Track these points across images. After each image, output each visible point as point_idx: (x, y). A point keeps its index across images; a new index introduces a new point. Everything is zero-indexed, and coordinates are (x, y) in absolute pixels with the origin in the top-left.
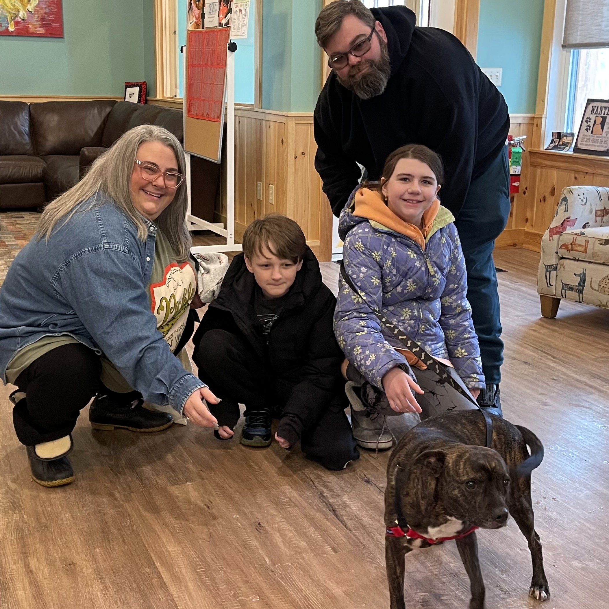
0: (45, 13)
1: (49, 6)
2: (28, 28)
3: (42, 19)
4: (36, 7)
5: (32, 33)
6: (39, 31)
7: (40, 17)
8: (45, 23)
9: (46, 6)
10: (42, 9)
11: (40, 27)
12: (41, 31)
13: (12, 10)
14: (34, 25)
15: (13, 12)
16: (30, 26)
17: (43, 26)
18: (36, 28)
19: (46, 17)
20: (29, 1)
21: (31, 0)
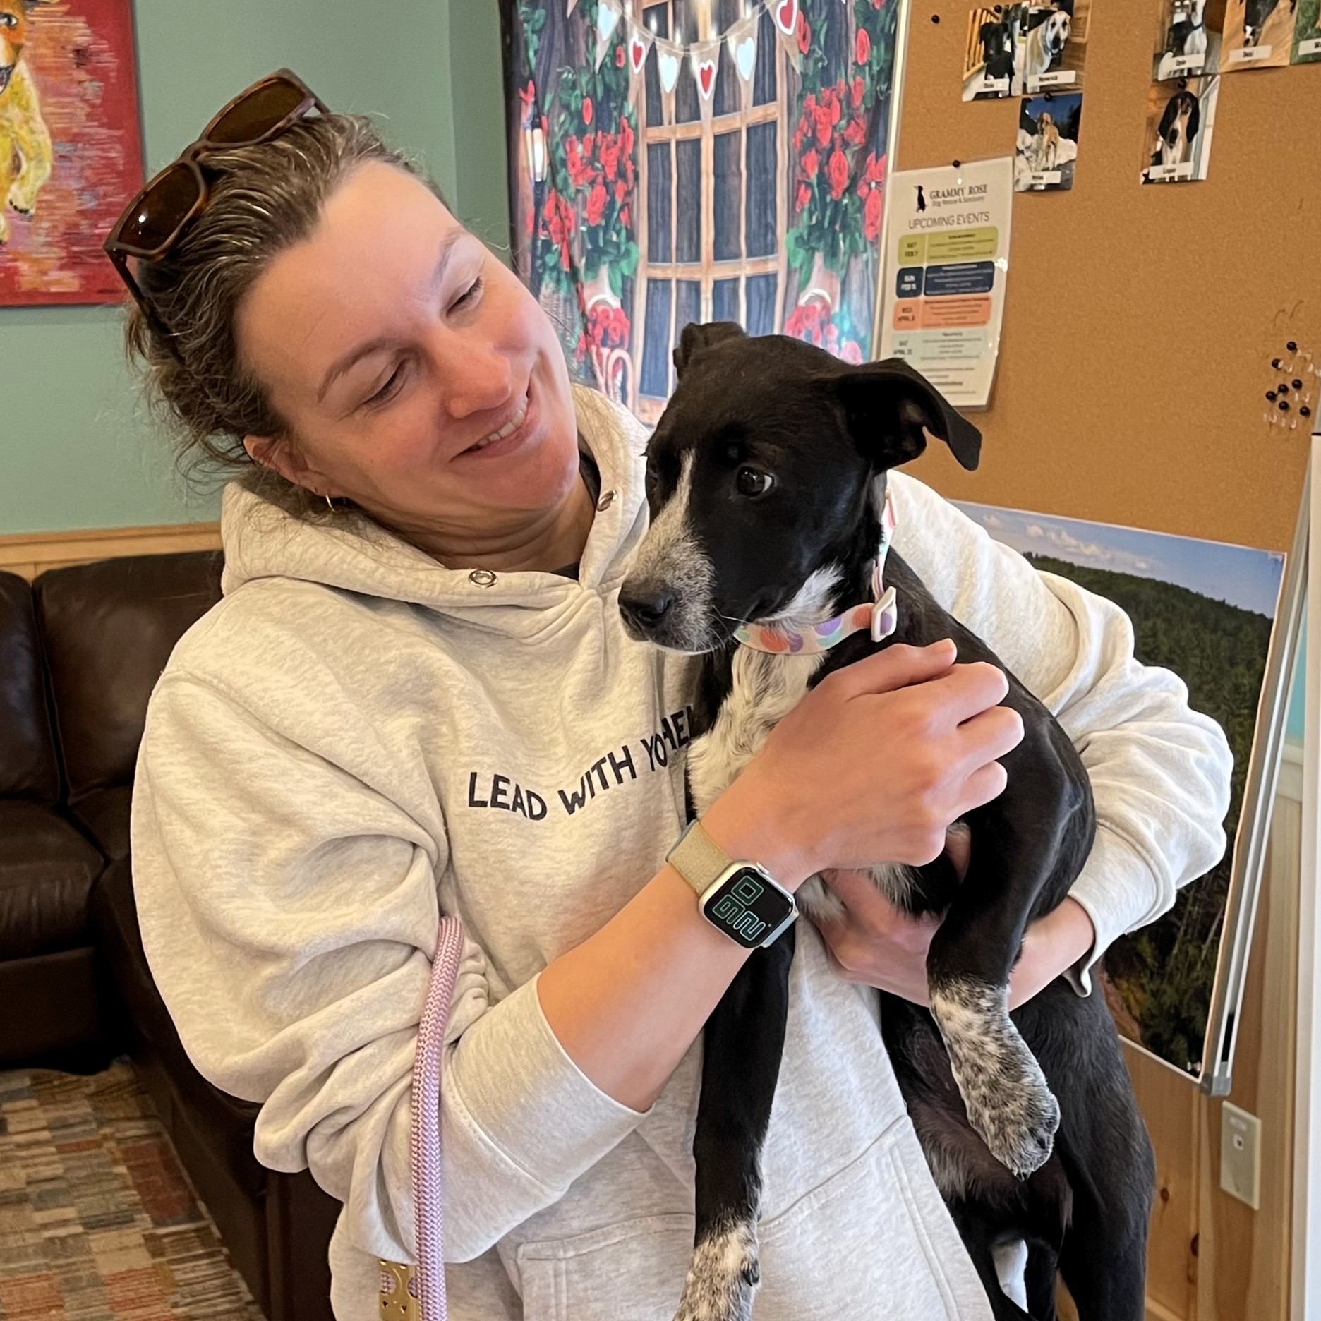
0: (83, 213)
1: (95, 185)
2: (12, 274)
3: (70, 236)
5: (32, 294)
6: (58, 282)
7: (62, 229)
8: (79, 251)
9: (83, 184)
10: (65, 196)
11: (62, 268)
12: (68, 281)
14: (36, 261)
16: (23, 266)
17: (72, 262)
18: (44, 273)
19: (84, 227)
20: (17, 167)
21: (24, 166)
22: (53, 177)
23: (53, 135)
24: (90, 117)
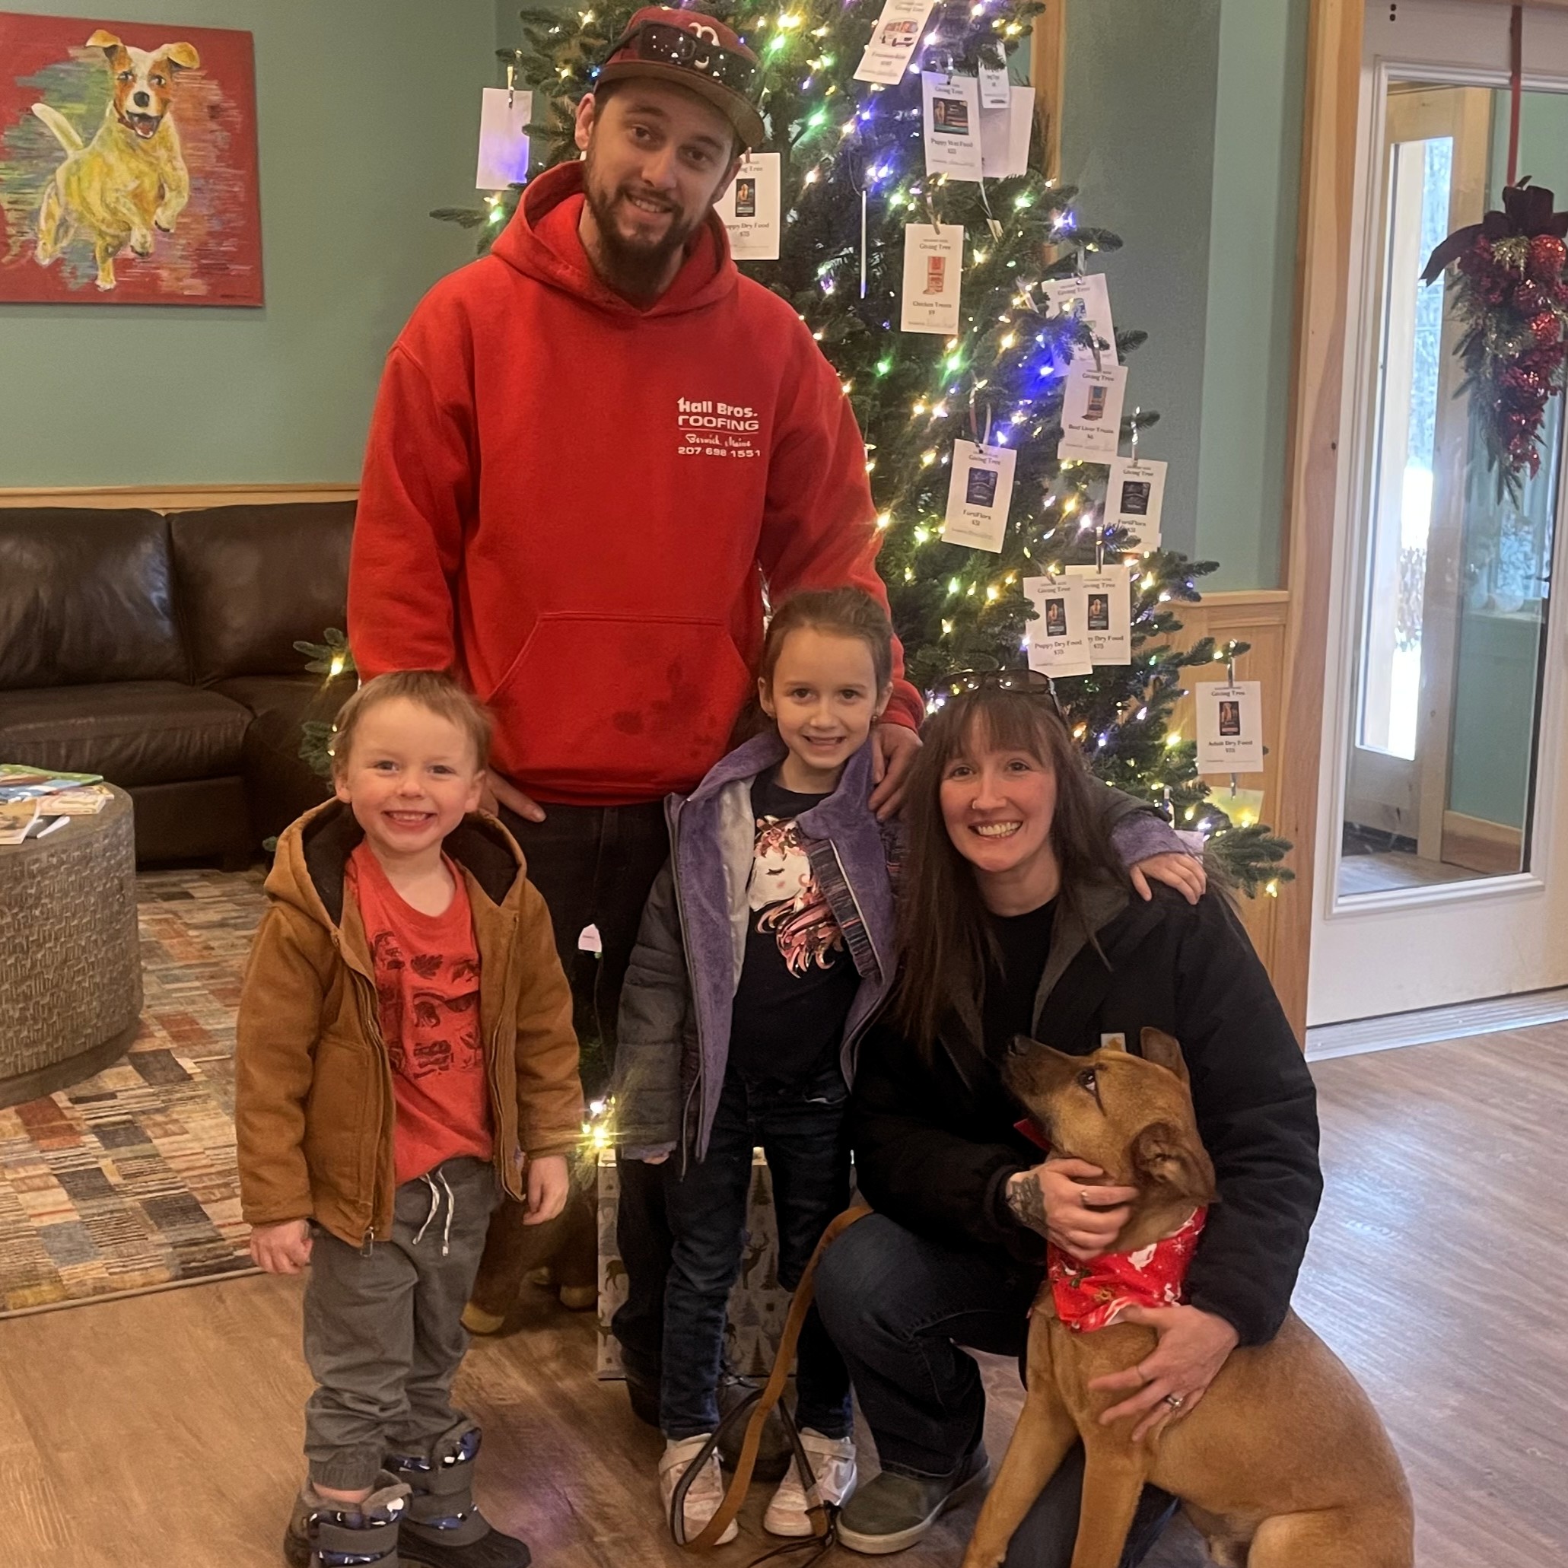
0: (210, 234)
1: (221, 212)
2: (156, 278)
3: (201, 252)
4: (181, 214)
5: (171, 295)
6: (189, 288)
7: (195, 245)
8: (207, 263)
9: (212, 211)
10: (199, 220)
11: (193, 276)
12: (197, 287)
13: (109, 226)
14: (174, 270)
15: (111, 231)
16: (164, 273)
17: (202, 272)
18: (179, 279)
19: (212, 245)
20: (162, 196)
21: (168, 195)
22: (190, 204)
23: (190, 171)
24: (219, 158)
